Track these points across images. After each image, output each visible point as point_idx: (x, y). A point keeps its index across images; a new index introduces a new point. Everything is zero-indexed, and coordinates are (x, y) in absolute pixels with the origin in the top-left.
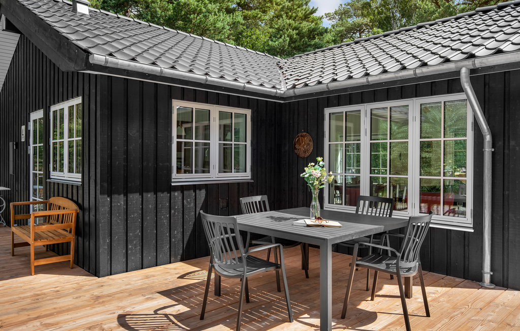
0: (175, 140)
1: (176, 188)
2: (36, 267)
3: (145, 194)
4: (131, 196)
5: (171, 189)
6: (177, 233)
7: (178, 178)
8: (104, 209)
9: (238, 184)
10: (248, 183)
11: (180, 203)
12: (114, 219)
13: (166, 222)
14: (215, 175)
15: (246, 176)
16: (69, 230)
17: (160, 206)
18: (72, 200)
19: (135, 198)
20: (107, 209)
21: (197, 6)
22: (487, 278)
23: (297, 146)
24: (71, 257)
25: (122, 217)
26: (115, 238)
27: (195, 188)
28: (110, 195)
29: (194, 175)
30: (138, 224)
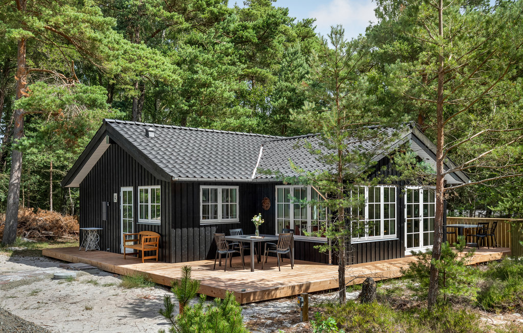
0: (201, 204)
1: (202, 226)
2: (145, 260)
3: (189, 229)
4: (183, 229)
5: (200, 226)
6: (203, 247)
7: (203, 222)
8: (173, 235)
9: (232, 224)
10: (238, 224)
11: (204, 233)
12: (177, 239)
13: (198, 241)
14: (220, 220)
15: (236, 220)
16: (155, 245)
17: (195, 234)
18: (158, 233)
19: (185, 230)
20: (174, 235)
21: (207, 79)
22: (330, 261)
23: (263, 204)
24: (157, 257)
25: (180, 238)
26: (177, 247)
27: (211, 226)
28: (175, 229)
29: (210, 220)
30: (186, 242)
